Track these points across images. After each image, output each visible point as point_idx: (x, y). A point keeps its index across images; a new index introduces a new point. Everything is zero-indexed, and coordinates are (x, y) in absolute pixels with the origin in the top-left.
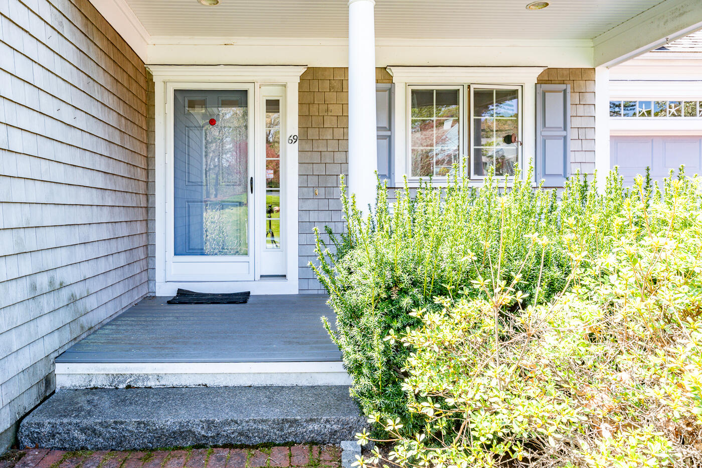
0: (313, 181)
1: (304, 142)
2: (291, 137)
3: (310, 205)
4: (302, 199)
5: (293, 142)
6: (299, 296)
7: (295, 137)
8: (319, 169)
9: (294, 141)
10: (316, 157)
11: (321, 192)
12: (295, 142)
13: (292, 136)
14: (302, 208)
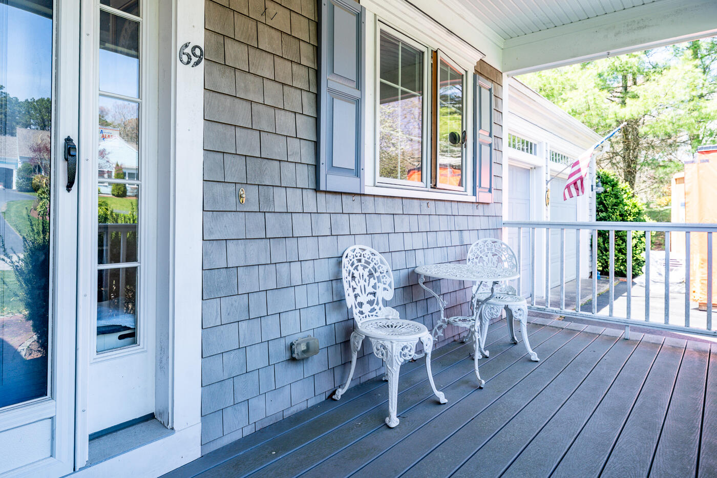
0: (235, 169)
1: (216, 69)
2: (186, 46)
3: (230, 226)
4: (210, 210)
5: (192, 63)
6: (204, 458)
7: (198, 52)
8: (247, 143)
9: (194, 59)
10: (242, 114)
11: (250, 194)
12: (197, 63)
13: (190, 46)
14: (211, 233)
